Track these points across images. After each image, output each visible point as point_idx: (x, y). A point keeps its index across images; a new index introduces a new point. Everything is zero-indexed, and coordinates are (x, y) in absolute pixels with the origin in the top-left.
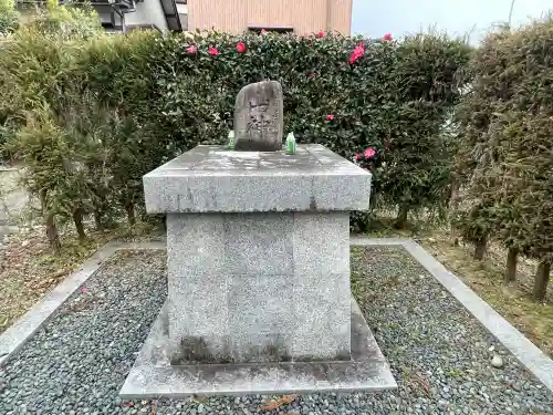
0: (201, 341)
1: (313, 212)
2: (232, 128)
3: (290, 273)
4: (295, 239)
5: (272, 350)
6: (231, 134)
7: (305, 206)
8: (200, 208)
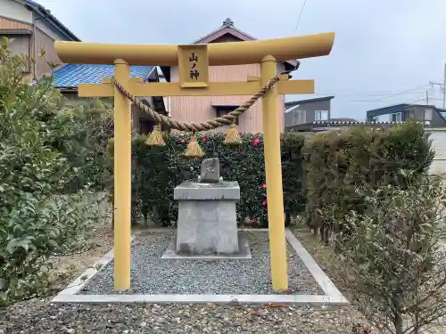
0: (187, 245)
1: (224, 200)
2: (199, 174)
3: (217, 220)
4: (218, 209)
5: (211, 249)
6: (199, 177)
7: (221, 198)
8: (189, 198)
